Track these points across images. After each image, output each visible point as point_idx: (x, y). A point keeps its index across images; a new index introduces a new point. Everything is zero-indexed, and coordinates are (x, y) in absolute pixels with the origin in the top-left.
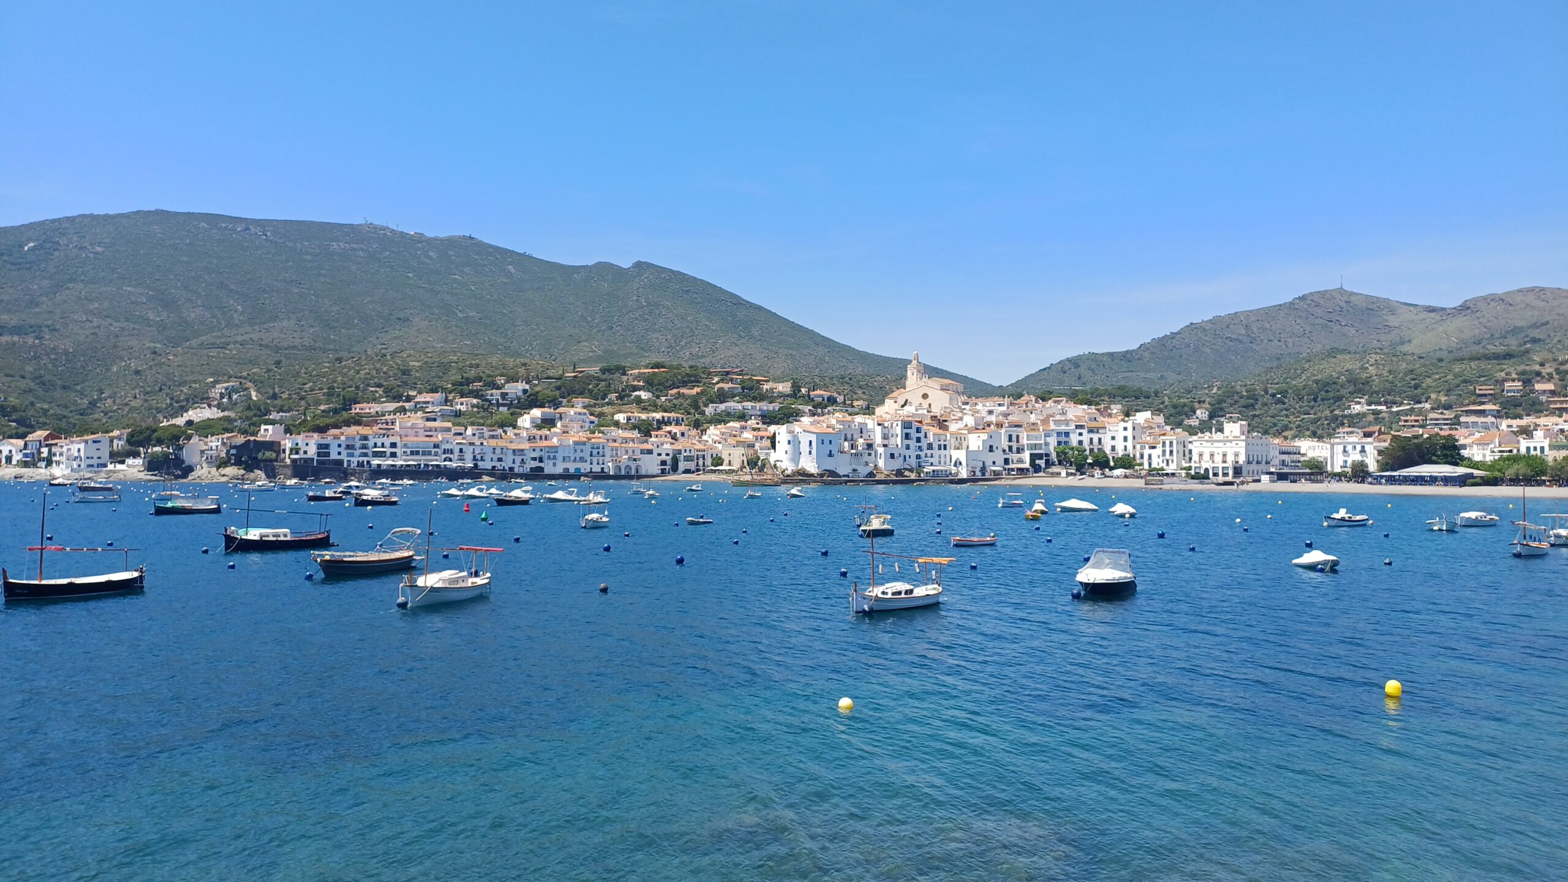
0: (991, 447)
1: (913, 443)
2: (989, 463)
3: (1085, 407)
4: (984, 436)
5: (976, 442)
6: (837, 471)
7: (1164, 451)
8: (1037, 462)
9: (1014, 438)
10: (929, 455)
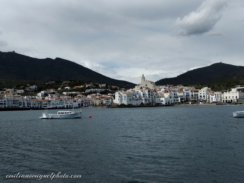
0: (171, 97)
1: (151, 96)
2: (170, 101)
4: (169, 94)
5: (166, 95)
6: (132, 104)
7: (216, 97)
8: (182, 100)
9: (176, 94)
10: (155, 99)
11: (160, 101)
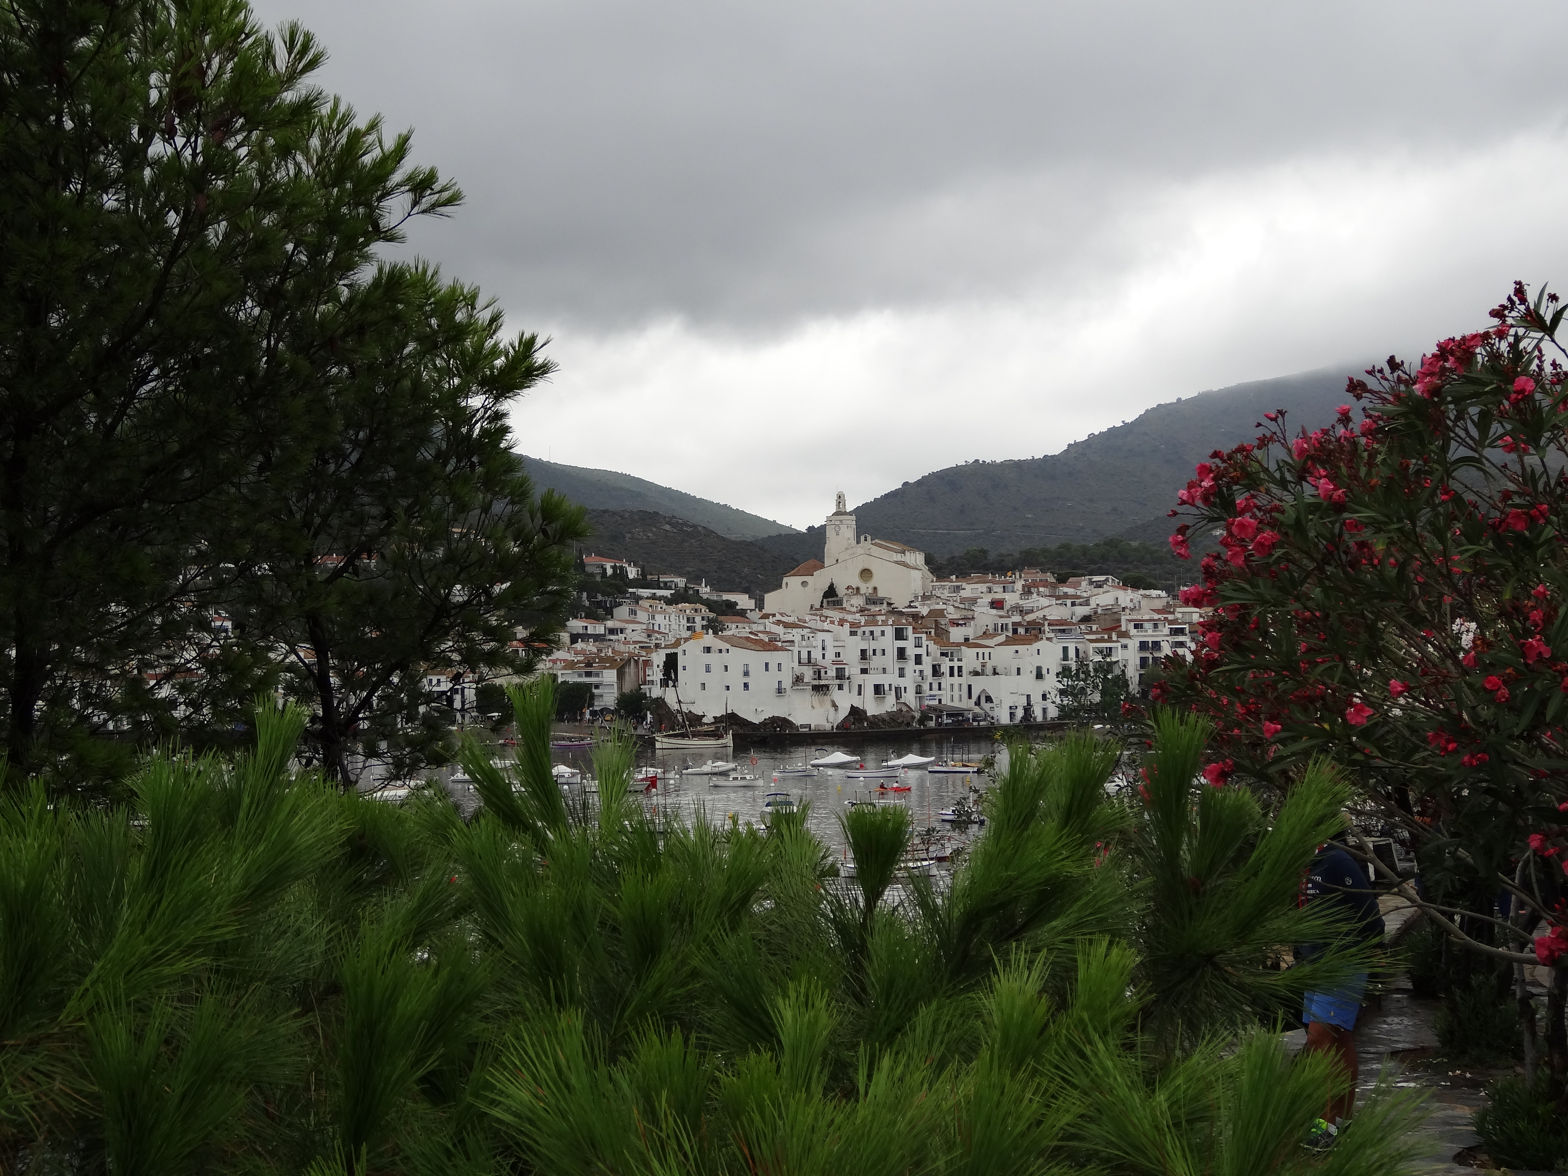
0: (1039, 669)
1: (910, 666)
2: (1036, 699)
4: (1027, 651)
5: (1013, 659)
6: (790, 719)
10: (935, 686)
11: (970, 697)
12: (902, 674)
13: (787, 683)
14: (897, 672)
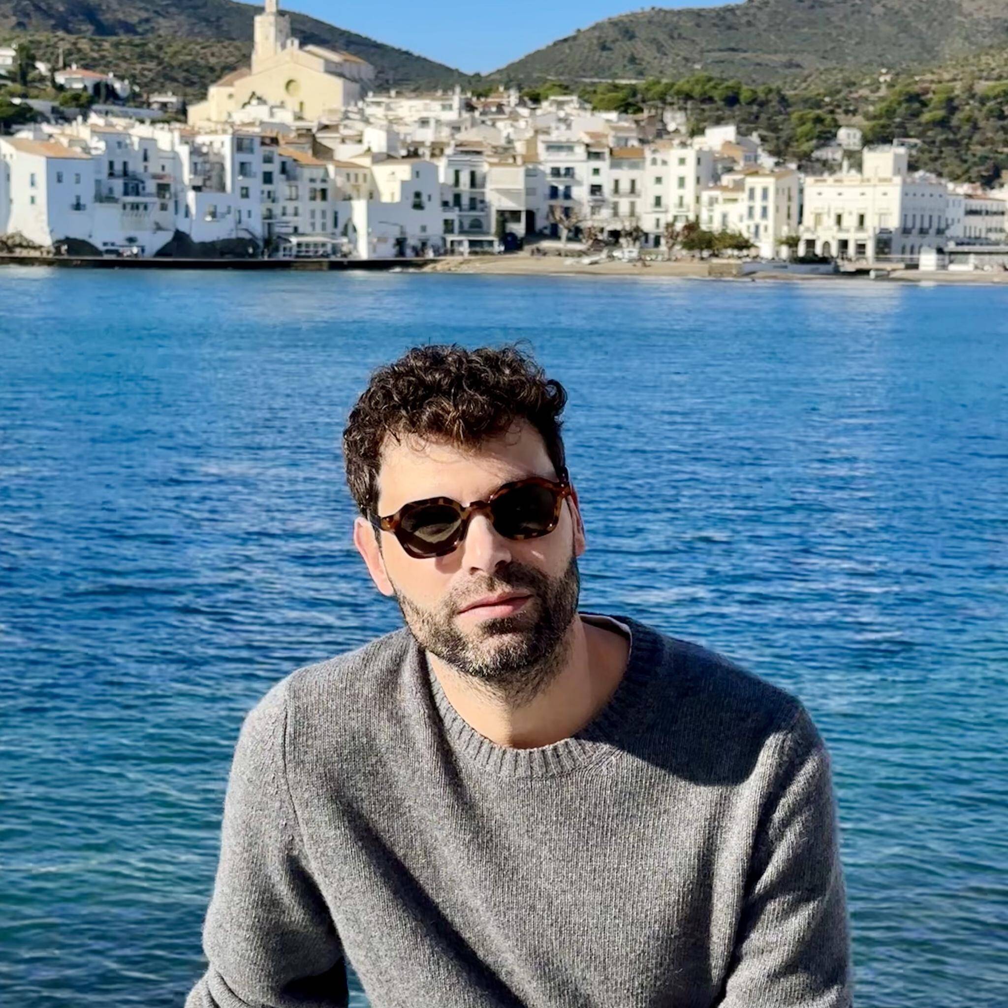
0: (418, 195)
1: (256, 184)
2: (412, 229)
3: (613, 116)
4: (404, 171)
5: (387, 182)
6: (92, 241)
7: (751, 209)
8: (510, 227)
9: (465, 177)
10: (291, 211)
11: (336, 224)
12: (245, 193)
13: (87, 198)
14: (238, 192)
